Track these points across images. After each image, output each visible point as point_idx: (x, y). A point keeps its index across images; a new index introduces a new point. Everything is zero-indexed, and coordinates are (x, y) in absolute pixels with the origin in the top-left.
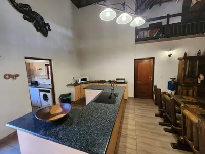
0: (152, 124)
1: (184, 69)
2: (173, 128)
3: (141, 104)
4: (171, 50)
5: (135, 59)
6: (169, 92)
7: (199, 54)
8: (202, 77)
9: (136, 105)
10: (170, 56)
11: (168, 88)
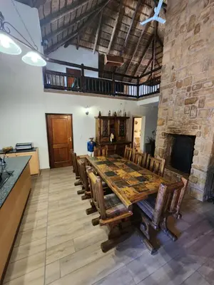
0: (69, 197)
1: (100, 129)
2: (86, 194)
3: (59, 176)
4: (88, 107)
5: (47, 114)
6: (89, 153)
7: (109, 114)
8: (112, 136)
9: (52, 179)
10: (87, 114)
11: (89, 150)
